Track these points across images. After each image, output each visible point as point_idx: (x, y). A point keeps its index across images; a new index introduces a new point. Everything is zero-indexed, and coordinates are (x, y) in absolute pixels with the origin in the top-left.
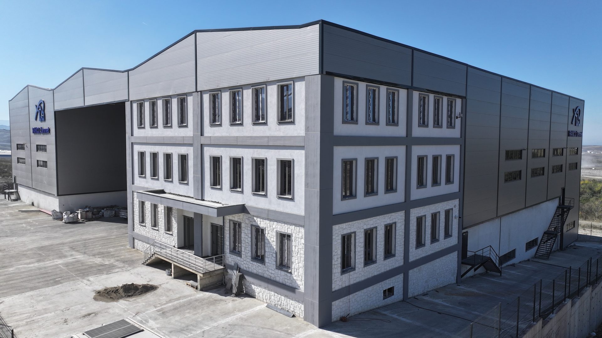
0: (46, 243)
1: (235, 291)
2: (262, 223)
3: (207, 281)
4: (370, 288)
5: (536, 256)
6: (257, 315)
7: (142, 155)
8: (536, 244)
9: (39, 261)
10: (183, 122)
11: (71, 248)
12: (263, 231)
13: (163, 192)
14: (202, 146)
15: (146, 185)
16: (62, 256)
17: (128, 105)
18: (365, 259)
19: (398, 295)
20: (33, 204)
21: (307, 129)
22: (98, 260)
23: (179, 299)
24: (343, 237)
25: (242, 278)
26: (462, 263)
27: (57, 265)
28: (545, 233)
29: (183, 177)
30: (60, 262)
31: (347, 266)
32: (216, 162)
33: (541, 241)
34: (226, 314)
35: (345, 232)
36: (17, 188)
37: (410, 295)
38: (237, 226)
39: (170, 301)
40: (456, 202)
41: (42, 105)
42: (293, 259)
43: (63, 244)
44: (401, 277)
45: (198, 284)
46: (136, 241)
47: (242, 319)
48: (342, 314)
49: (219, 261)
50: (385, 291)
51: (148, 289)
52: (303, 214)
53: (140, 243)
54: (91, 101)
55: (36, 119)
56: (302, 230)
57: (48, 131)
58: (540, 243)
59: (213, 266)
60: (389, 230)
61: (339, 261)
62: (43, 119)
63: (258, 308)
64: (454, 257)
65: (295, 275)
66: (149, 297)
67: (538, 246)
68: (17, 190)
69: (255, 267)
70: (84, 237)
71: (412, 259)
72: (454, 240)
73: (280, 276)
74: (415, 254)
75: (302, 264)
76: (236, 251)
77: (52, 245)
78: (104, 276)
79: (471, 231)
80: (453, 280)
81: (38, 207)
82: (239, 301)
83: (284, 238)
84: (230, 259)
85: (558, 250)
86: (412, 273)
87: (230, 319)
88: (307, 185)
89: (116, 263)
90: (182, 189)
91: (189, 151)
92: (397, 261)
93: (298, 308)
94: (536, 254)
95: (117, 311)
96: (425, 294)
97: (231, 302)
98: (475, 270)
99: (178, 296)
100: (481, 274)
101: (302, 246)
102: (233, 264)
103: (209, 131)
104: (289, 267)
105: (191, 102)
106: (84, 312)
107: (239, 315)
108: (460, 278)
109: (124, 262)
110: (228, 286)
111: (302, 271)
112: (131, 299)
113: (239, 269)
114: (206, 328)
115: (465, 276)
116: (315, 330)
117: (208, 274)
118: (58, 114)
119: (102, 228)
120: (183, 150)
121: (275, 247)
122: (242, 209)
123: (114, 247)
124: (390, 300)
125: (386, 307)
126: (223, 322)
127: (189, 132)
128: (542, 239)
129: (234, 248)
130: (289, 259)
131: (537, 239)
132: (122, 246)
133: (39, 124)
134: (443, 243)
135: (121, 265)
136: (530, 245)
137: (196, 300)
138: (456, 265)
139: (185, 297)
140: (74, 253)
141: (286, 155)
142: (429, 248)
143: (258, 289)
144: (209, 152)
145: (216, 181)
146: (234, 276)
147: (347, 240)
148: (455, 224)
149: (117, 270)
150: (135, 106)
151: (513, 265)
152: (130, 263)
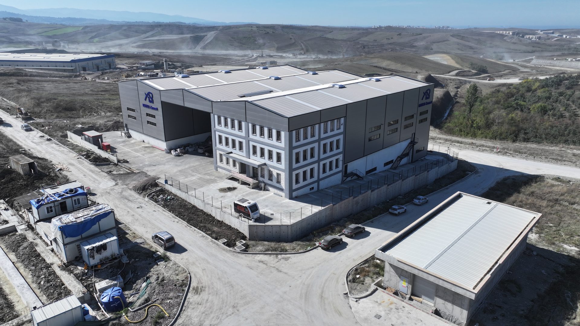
0: (180, 168)
1: (263, 189)
2: (272, 169)
3: (254, 186)
4: (305, 188)
5: (391, 168)
6: (271, 196)
7: (220, 137)
8: (392, 162)
9: (186, 178)
10: (240, 128)
11: (192, 171)
12: (272, 172)
13: (231, 153)
14: (249, 141)
15: (223, 148)
16: (193, 176)
17: (212, 115)
18: (303, 180)
19: (315, 189)
20: (144, 141)
21: (285, 145)
22: (208, 177)
23: (246, 192)
24: (296, 174)
25: (265, 185)
26: (344, 176)
27: (195, 179)
28: (398, 157)
29: (241, 148)
30: (194, 178)
31: (297, 182)
32: (254, 147)
33: (395, 161)
34: (262, 196)
35: (297, 173)
36: (128, 130)
37: (320, 189)
38: (262, 170)
39: (243, 193)
40: (341, 155)
41: (151, 95)
42: (281, 181)
43: (186, 169)
44: (316, 184)
45: (251, 187)
46: (218, 168)
47: (267, 197)
48: (296, 196)
49: (257, 180)
50: (310, 189)
51: (234, 189)
52: (284, 169)
53: (220, 169)
54: (188, 105)
55: (146, 100)
56: (284, 173)
57: (157, 109)
58: (395, 162)
59: (256, 181)
60: (312, 170)
61: (295, 181)
62: (152, 101)
63: (271, 194)
64: (340, 175)
65: (282, 185)
66: (236, 191)
67: (392, 164)
68: (128, 131)
69: (269, 182)
70: (192, 165)
71: (321, 177)
72: (340, 168)
73: (277, 185)
74: (322, 176)
75: (284, 182)
76: (263, 176)
77: (183, 170)
78: (216, 184)
79: (349, 164)
80: (340, 182)
81: (149, 144)
82: (265, 192)
83: (278, 175)
84: (261, 179)
85: (409, 163)
86: (320, 182)
87: (264, 197)
88: (285, 161)
89: (216, 178)
90: (240, 153)
91: (244, 141)
92: (315, 178)
93: (283, 194)
94: (391, 167)
95: (229, 195)
96: (326, 189)
97: (262, 192)
98: (351, 178)
99: (245, 191)
100: (355, 179)
101: (284, 177)
102: (262, 180)
103: (251, 136)
104: (280, 183)
105: (243, 124)
106: (221, 196)
107: (266, 196)
108: (343, 182)
109: (218, 178)
110: (260, 187)
111: (284, 184)
112: (232, 192)
113: (264, 182)
114: (258, 200)
115: (346, 180)
116: (288, 200)
117: (254, 184)
118: (163, 103)
119: (194, 159)
120: (241, 140)
121: (276, 176)
122: (265, 164)
123: (209, 170)
124: (312, 191)
125: (310, 193)
126: (262, 198)
127: (243, 134)
128: (396, 160)
129: (262, 176)
130: (280, 181)
131: (393, 160)
132: (211, 170)
133: (147, 103)
134: (335, 170)
135: (218, 179)
136: (386, 164)
137: (252, 192)
138: (341, 177)
139: (248, 191)
140: (195, 173)
141: (279, 151)
142: (328, 173)
143: (270, 188)
144: (252, 143)
145: (255, 153)
146: (263, 185)
147: (297, 175)
148: (340, 163)
149: (218, 181)
150: (216, 117)
151: (374, 174)
152: (221, 178)
